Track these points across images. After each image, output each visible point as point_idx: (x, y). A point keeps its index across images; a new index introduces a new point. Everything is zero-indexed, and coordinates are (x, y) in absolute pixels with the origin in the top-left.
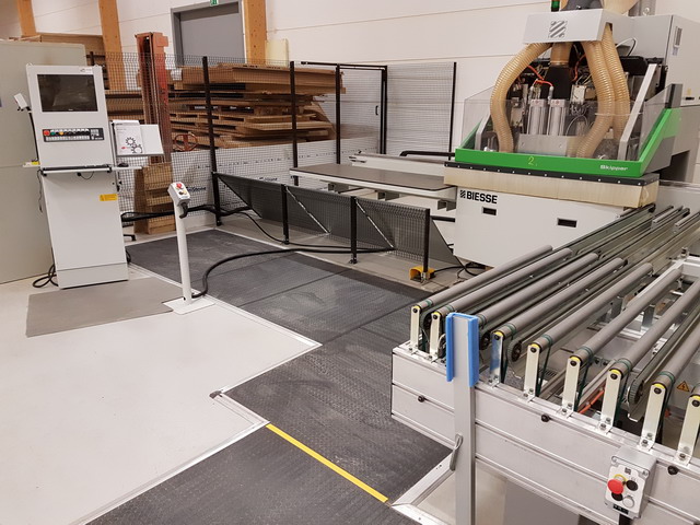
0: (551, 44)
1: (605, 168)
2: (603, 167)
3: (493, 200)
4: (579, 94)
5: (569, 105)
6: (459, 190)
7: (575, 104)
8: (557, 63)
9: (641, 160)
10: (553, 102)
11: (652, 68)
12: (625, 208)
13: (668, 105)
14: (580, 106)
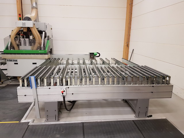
0: (23, 27)
1: (40, 52)
2: (39, 52)
3: (16, 61)
4: (31, 37)
5: (29, 40)
6: (7, 60)
7: (31, 39)
8: (25, 31)
9: (46, 50)
10: (26, 39)
11: (44, 33)
12: (45, 59)
13: (48, 40)
14: (32, 40)
